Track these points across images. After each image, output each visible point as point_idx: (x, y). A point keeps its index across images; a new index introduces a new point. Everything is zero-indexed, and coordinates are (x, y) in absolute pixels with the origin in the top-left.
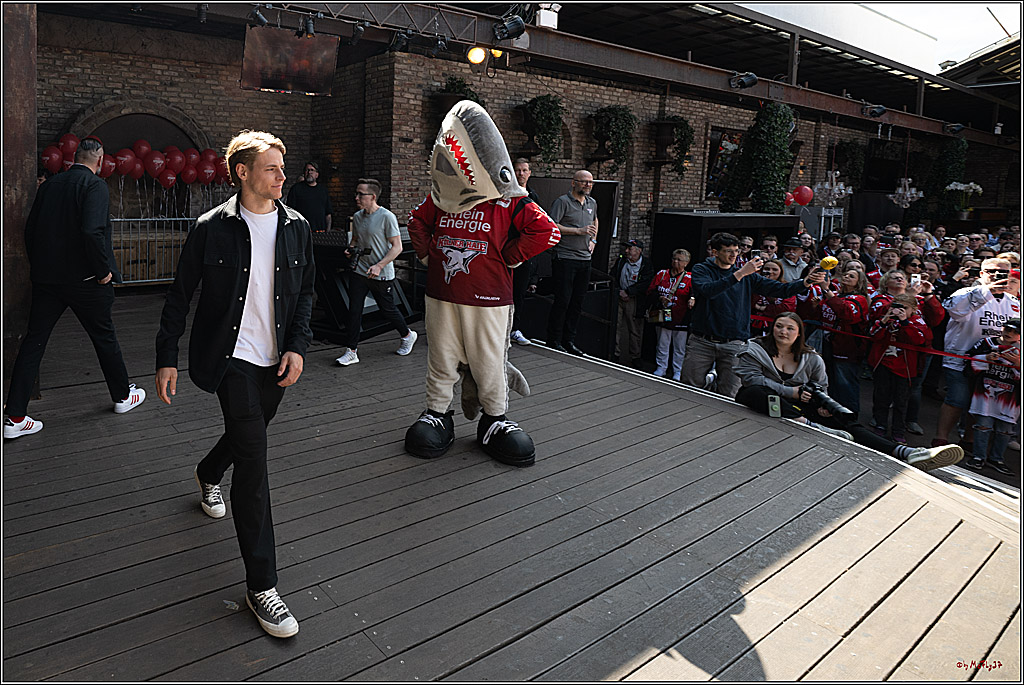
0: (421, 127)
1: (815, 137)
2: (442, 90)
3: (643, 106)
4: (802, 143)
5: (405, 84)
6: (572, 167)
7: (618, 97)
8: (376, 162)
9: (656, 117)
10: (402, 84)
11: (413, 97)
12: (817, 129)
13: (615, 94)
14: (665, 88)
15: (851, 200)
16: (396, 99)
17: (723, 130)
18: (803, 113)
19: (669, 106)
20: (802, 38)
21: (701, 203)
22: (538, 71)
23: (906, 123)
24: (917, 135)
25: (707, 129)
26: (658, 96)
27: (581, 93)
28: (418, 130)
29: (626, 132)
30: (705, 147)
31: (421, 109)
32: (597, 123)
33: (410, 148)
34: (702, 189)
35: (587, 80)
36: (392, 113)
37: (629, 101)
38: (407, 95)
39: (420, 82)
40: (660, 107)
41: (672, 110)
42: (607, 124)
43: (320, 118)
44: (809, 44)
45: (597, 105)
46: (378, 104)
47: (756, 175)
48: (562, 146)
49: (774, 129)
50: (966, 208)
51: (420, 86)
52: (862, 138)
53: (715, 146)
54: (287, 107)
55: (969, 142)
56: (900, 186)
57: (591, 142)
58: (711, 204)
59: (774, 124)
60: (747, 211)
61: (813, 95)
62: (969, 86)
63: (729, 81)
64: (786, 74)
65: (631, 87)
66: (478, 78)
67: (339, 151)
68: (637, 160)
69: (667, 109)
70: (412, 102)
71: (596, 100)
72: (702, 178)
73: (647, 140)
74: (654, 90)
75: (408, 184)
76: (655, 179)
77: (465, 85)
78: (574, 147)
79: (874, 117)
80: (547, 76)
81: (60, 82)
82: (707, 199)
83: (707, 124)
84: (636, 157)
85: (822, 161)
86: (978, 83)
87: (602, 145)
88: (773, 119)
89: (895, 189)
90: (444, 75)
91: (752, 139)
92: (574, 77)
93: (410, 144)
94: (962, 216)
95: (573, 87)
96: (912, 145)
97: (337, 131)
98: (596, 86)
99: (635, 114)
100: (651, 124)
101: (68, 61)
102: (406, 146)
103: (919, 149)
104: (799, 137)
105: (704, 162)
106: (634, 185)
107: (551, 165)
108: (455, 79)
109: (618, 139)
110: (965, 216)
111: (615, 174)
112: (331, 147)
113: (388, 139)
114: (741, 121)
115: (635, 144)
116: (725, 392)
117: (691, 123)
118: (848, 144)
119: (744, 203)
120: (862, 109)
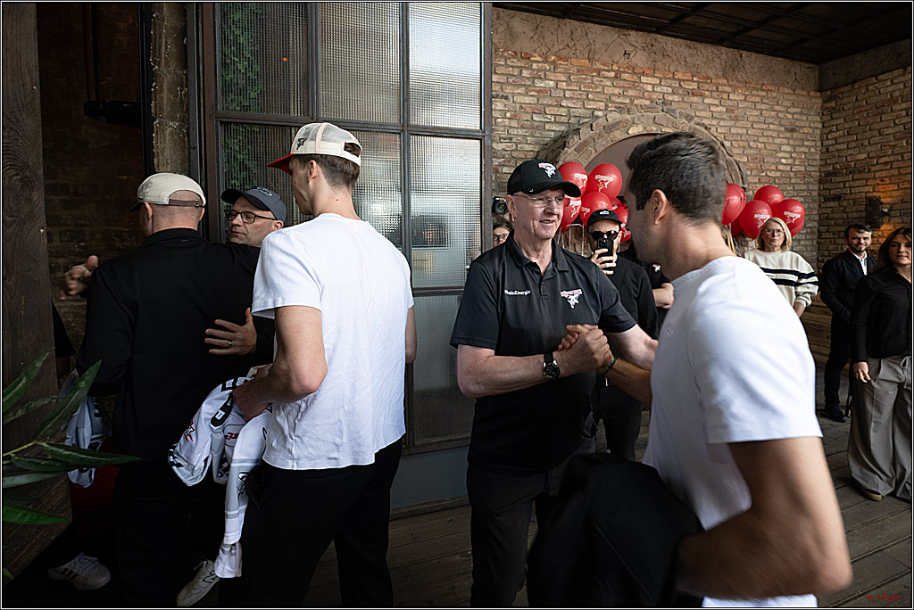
81: (527, 100)
101: (539, 70)
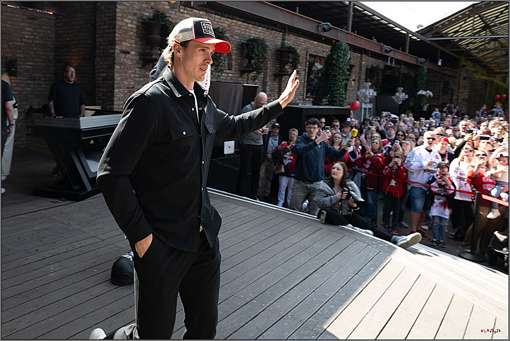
0: (136, 43)
1: (360, 63)
2: (151, 19)
3: (273, 39)
4: (353, 66)
5: (124, 12)
6: (232, 75)
7: (259, 32)
8: (104, 67)
9: (280, 46)
10: (122, 12)
11: (130, 22)
12: (361, 58)
13: (258, 30)
14: (284, 29)
15: (376, 99)
16: (118, 23)
17: (315, 56)
18: (354, 49)
19: (287, 40)
20: (354, 5)
21: (304, 100)
22: (213, 11)
23: (400, 57)
24: (406, 64)
25: (307, 55)
26: (281, 33)
27: (238, 28)
28: (134, 46)
29: (263, 54)
30: (306, 66)
31: (135, 31)
32: (247, 48)
33: (128, 58)
34: (304, 91)
35: (241, 20)
36: (115, 33)
37: (266, 35)
38: (126, 20)
39: (136, 12)
40: (282, 40)
41: (289, 42)
42: (252, 50)
43: (62, 32)
44: (357, 9)
45: (247, 36)
46: (105, 25)
47: (331, 84)
48: (226, 62)
49: (340, 57)
50: (426, 104)
51: (135, 14)
52: (381, 64)
53: (311, 65)
54: (35, 22)
55: (428, 69)
56: (397, 91)
57: (244, 60)
58: (309, 101)
59: (339, 54)
60: (326, 105)
61: (359, 39)
62: (429, 39)
63: (318, 27)
64: (346, 26)
65: (266, 26)
66: (174, 12)
67: (77, 58)
68: (269, 73)
69: (286, 42)
70: (129, 25)
71: (247, 33)
72: (304, 85)
73: (275, 60)
74: (279, 30)
75: (126, 83)
76: (279, 85)
77: (165, 17)
78: (234, 63)
79: (387, 53)
80: (218, 15)
82: (307, 97)
83: (307, 52)
84: (269, 71)
85: (363, 77)
86: (433, 37)
87: (250, 62)
88: (339, 51)
89: (395, 94)
90: (152, 8)
91: (330, 62)
92: (234, 17)
93: (128, 56)
94: (423, 108)
95: (233, 24)
96: (404, 70)
97: (75, 42)
98: (247, 24)
99: (268, 44)
100: (277, 51)
102: (125, 56)
103: (406, 72)
104: (352, 62)
105: (305, 75)
106: (268, 88)
107: (220, 74)
108: (159, 12)
109: (258, 59)
110: (425, 109)
111: (257, 81)
112: (71, 54)
113: (112, 51)
114: (324, 52)
115: (269, 63)
116: (313, 213)
117: (298, 51)
118: (375, 67)
119: (325, 100)
120: (381, 48)
